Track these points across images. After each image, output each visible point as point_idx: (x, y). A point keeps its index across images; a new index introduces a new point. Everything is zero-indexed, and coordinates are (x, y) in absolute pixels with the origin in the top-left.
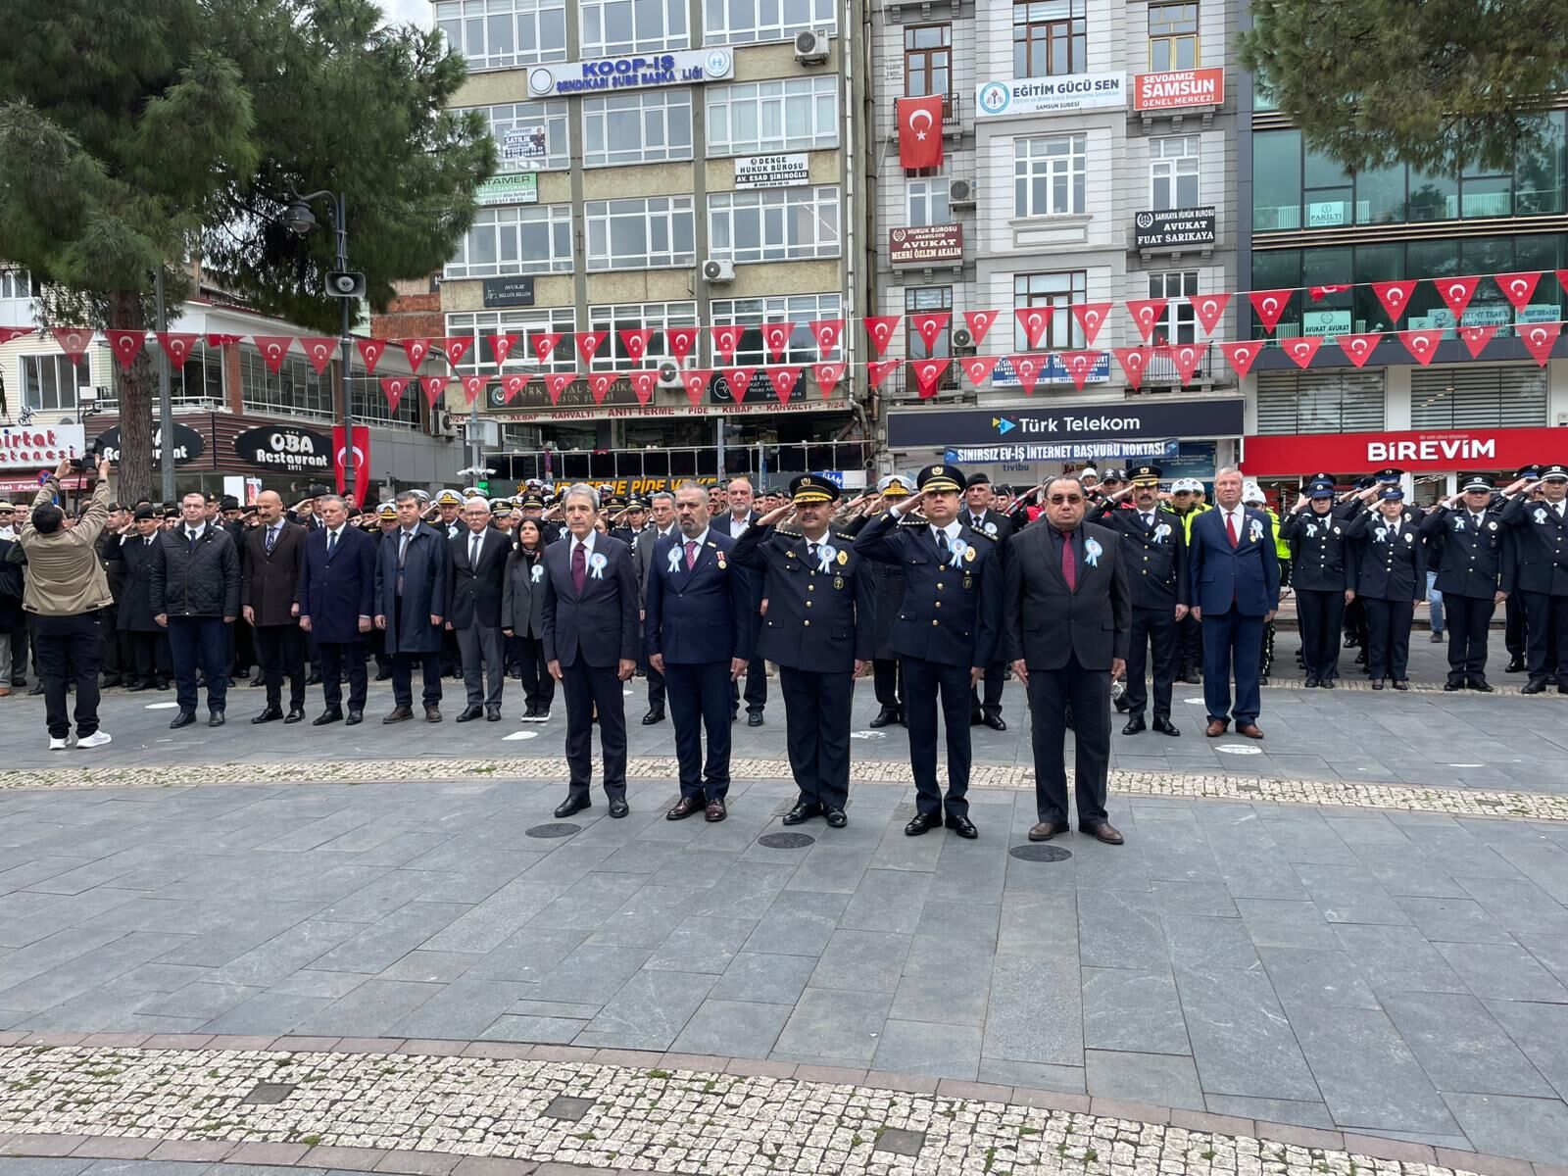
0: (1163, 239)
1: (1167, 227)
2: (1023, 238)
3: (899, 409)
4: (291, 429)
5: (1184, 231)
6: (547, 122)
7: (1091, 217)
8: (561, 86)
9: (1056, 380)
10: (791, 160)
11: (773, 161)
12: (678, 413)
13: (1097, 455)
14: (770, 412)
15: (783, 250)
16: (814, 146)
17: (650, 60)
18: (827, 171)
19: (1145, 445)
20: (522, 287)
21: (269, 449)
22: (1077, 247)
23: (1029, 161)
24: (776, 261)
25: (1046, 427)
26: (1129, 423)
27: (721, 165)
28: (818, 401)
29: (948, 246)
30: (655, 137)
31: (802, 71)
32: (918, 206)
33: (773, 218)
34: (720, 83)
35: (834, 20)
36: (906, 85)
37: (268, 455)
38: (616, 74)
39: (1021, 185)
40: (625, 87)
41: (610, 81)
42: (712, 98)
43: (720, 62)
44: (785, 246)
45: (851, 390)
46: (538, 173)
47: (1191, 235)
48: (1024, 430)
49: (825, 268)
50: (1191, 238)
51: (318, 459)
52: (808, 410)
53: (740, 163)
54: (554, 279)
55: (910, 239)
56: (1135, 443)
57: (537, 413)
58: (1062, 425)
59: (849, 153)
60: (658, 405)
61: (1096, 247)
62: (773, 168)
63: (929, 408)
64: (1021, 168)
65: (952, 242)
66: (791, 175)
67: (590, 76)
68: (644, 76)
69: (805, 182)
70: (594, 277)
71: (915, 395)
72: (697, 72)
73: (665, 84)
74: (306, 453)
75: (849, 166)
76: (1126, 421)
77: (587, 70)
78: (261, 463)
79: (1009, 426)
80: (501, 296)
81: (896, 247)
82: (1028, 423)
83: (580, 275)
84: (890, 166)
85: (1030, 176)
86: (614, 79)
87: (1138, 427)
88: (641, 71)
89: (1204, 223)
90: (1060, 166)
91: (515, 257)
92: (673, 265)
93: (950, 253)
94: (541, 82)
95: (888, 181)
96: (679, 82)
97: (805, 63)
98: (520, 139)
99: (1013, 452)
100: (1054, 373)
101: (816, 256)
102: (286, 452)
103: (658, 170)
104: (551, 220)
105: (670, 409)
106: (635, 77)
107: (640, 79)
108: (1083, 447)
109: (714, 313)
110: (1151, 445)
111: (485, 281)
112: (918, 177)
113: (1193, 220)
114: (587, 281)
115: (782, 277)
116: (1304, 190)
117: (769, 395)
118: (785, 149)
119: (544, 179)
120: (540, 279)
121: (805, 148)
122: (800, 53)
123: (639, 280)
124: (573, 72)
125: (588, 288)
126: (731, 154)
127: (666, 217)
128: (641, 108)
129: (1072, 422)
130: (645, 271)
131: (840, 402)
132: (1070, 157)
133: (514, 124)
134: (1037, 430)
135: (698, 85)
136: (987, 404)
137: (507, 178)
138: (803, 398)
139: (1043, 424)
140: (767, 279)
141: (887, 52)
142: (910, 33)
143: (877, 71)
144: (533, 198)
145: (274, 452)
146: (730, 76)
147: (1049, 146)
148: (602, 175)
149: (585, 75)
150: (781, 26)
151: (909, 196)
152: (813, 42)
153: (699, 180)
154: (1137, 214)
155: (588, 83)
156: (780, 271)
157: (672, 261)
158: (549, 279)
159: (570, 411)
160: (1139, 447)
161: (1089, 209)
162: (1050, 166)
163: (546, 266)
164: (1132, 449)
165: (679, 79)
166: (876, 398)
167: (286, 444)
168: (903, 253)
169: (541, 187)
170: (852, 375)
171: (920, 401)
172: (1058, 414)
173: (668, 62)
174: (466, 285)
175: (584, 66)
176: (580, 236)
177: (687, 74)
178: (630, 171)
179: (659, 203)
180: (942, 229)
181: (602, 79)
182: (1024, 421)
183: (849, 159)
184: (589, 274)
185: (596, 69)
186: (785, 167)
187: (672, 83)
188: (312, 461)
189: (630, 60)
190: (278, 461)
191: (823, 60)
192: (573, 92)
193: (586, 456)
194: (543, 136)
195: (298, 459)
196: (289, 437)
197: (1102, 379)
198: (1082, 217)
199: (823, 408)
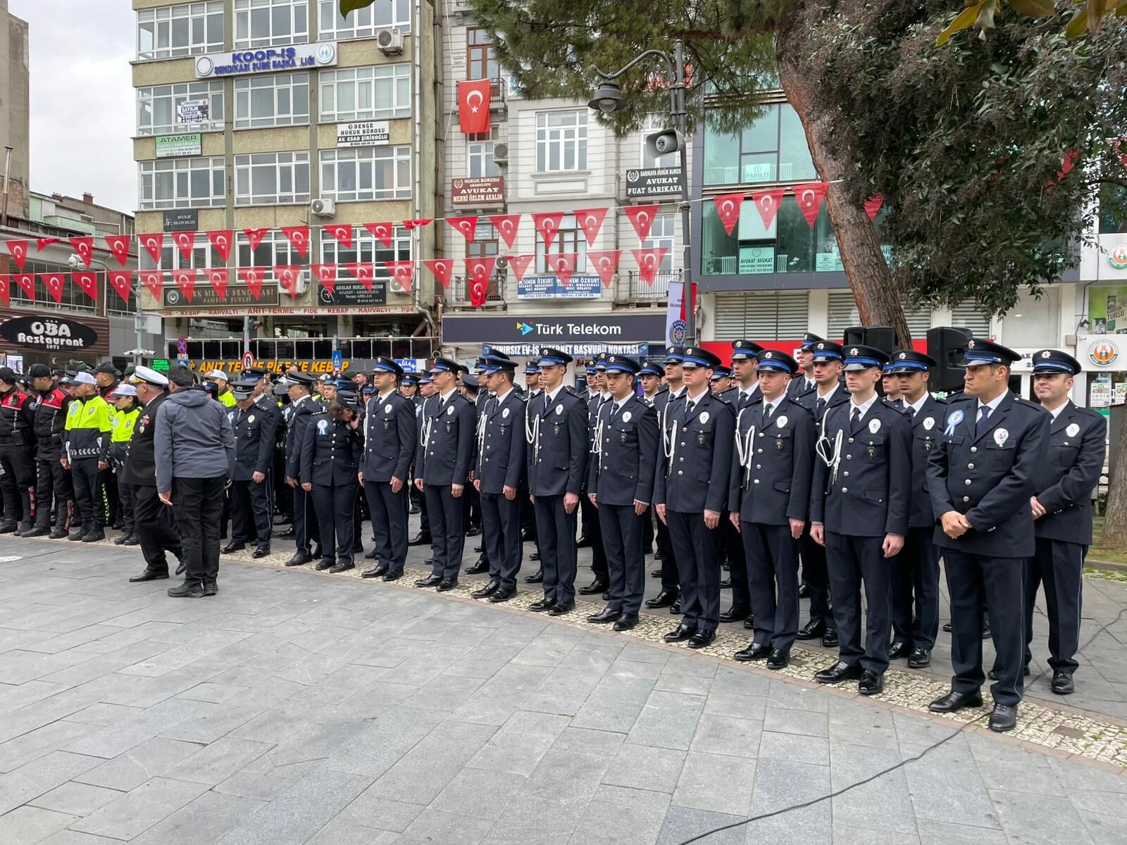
0: (646, 191)
1: (649, 182)
2: (541, 188)
3: (458, 314)
4: (50, 319)
5: (661, 185)
6: (210, 96)
7: (590, 173)
8: (218, 70)
9: (559, 296)
10: (376, 126)
11: (364, 126)
12: (296, 313)
13: (590, 353)
14: (361, 313)
15: (372, 193)
16: (394, 116)
17: (278, 51)
18: (402, 135)
19: (625, 347)
20: (189, 217)
21: (28, 332)
22: (579, 196)
23: (547, 129)
24: (366, 200)
25: (555, 331)
26: (613, 329)
27: (328, 129)
28: (395, 306)
29: (493, 193)
30: (284, 108)
31: (385, 60)
32: (475, 162)
33: (366, 168)
34: (328, 68)
35: (409, 23)
36: (468, 71)
37: (29, 337)
38: (255, 61)
39: (541, 147)
40: (262, 71)
41: (251, 66)
42: (323, 81)
43: (327, 52)
44: (373, 190)
45: (417, 299)
46: (202, 134)
47: (666, 188)
48: (539, 333)
49: (401, 207)
50: (666, 190)
51: (75, 341)
52: (388, 312)
53: (341, 128)
54: (212, 212)
55: (467, 186)
56: (618, 345)
57: (199, 310)
58: (566, 330)
59: (418, 120)
60: (281, 306)
61: (593, 195)
62: (364, 132)
63: (479, 314)
64: (541, 135)
65: (496, 190)
66: (377, 137)
67: (238, 63)
68: (274, 62)
69: (386, 142)
70: (239, 210)
71: (469, 304)
72: (311, 60)
73: (289, 68)
74: (64, 337)
75: (418, 132)
76: (611, 328)
77: (236, 58)
78: (22, 343)
79: (529, 329)
80: (175, 223)
81: (456, 192)
82: (542, 328)
83: (229, 208)
84: (455, 133)
85: (547, 141)
86: (254, 64)
87: (620, 332)
88: (273, 59)
89: (675, 179)
90: (569, 134)
91: (186, 195)
92: (294, 203)
93: (494, 198)
94: (204, 67)
95: (454, 143)
96: (298, 67)
97: (387, 53)
98: (192, 109)
99: (531, 349)
100: (557, 289)
101: (395, 198)
102: (45, 336)
103: (284, 132)
104: (211, 168)
105: (291, 309)
106: (268, 63)
107: (271, 65)
108: (581, 346)
109: (323, 238)
110: (629, 347)
111: (165, 213)
112: (476, 141)
113: (668, 177)
114: (235, 213)
115: (371, 213)
116: (741, 154)
117: (359, 301)
118: (374, 118)
119: (206, 138)
120: (202, 212)
121: (388, 117)
122: (381, 47)
123: (271, 212)
124: (225, 60)
125: (235, 219)
126: (336, 120)
127: (290, 167)
128: (275, 86)
129: (573, 327)
130: (274, 206)
131: (410, 307)
132: (577, 127)
133: (188, 99)
134: (548, 332)
135: (313, 70)
136: (514, 312)
137: (181, 137)
138: (384, 303)
139: (553, 328)
140: (360, 214)
141: (454, 46)
142: (471, 32)
143: (446, 61)
144: (198, 152)
145: (34, 335)
146: (334, 63)
147: (562, 119)
148: (246, 135)
149: (234, 61)
150: (372, 26)
151: (469, 154)
152: (389, 38)
153: (313, 140)
154: (628, 171)
155: (235, 67)
156: (368, 208)
157: (294, 199)
158: (209, 212)
159: (221, 309)
160: (620, 348)
161: (589, 166)
162: (562, 134)
163: (207, 202)
164: (616, 349)
165: (298, 65)
166: (441, 305)
167: (45, 329)
168: (461, 197)
169: (204, 144)
170: (418, 287)
171: (473, 308)
172: (563, 321)
173: (291, 53)
174: (152, 215)
175: (234, 55)
176: (230, 180)
177: (304, 61)
178: (265, 132)
179: (286, 157)
180: (488, 180)
181: (245, 65)
182: (539, 326)
183: (417, 126)
184: (236, 208)
185: (242, 58)
186: (372, 131)
187: (294, 68)
188: (69, 342)
189: (265, 51)
190: (37, 342)
191: (398, 52)
192: (226, 74)
193: (237, 343)
194: (207, 107)
195: (56, 341)
196: (48, 325)
197: (595, 295)
198: (584, 173)
199: (398, 311)
